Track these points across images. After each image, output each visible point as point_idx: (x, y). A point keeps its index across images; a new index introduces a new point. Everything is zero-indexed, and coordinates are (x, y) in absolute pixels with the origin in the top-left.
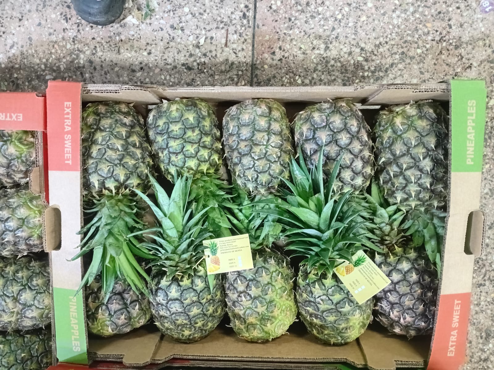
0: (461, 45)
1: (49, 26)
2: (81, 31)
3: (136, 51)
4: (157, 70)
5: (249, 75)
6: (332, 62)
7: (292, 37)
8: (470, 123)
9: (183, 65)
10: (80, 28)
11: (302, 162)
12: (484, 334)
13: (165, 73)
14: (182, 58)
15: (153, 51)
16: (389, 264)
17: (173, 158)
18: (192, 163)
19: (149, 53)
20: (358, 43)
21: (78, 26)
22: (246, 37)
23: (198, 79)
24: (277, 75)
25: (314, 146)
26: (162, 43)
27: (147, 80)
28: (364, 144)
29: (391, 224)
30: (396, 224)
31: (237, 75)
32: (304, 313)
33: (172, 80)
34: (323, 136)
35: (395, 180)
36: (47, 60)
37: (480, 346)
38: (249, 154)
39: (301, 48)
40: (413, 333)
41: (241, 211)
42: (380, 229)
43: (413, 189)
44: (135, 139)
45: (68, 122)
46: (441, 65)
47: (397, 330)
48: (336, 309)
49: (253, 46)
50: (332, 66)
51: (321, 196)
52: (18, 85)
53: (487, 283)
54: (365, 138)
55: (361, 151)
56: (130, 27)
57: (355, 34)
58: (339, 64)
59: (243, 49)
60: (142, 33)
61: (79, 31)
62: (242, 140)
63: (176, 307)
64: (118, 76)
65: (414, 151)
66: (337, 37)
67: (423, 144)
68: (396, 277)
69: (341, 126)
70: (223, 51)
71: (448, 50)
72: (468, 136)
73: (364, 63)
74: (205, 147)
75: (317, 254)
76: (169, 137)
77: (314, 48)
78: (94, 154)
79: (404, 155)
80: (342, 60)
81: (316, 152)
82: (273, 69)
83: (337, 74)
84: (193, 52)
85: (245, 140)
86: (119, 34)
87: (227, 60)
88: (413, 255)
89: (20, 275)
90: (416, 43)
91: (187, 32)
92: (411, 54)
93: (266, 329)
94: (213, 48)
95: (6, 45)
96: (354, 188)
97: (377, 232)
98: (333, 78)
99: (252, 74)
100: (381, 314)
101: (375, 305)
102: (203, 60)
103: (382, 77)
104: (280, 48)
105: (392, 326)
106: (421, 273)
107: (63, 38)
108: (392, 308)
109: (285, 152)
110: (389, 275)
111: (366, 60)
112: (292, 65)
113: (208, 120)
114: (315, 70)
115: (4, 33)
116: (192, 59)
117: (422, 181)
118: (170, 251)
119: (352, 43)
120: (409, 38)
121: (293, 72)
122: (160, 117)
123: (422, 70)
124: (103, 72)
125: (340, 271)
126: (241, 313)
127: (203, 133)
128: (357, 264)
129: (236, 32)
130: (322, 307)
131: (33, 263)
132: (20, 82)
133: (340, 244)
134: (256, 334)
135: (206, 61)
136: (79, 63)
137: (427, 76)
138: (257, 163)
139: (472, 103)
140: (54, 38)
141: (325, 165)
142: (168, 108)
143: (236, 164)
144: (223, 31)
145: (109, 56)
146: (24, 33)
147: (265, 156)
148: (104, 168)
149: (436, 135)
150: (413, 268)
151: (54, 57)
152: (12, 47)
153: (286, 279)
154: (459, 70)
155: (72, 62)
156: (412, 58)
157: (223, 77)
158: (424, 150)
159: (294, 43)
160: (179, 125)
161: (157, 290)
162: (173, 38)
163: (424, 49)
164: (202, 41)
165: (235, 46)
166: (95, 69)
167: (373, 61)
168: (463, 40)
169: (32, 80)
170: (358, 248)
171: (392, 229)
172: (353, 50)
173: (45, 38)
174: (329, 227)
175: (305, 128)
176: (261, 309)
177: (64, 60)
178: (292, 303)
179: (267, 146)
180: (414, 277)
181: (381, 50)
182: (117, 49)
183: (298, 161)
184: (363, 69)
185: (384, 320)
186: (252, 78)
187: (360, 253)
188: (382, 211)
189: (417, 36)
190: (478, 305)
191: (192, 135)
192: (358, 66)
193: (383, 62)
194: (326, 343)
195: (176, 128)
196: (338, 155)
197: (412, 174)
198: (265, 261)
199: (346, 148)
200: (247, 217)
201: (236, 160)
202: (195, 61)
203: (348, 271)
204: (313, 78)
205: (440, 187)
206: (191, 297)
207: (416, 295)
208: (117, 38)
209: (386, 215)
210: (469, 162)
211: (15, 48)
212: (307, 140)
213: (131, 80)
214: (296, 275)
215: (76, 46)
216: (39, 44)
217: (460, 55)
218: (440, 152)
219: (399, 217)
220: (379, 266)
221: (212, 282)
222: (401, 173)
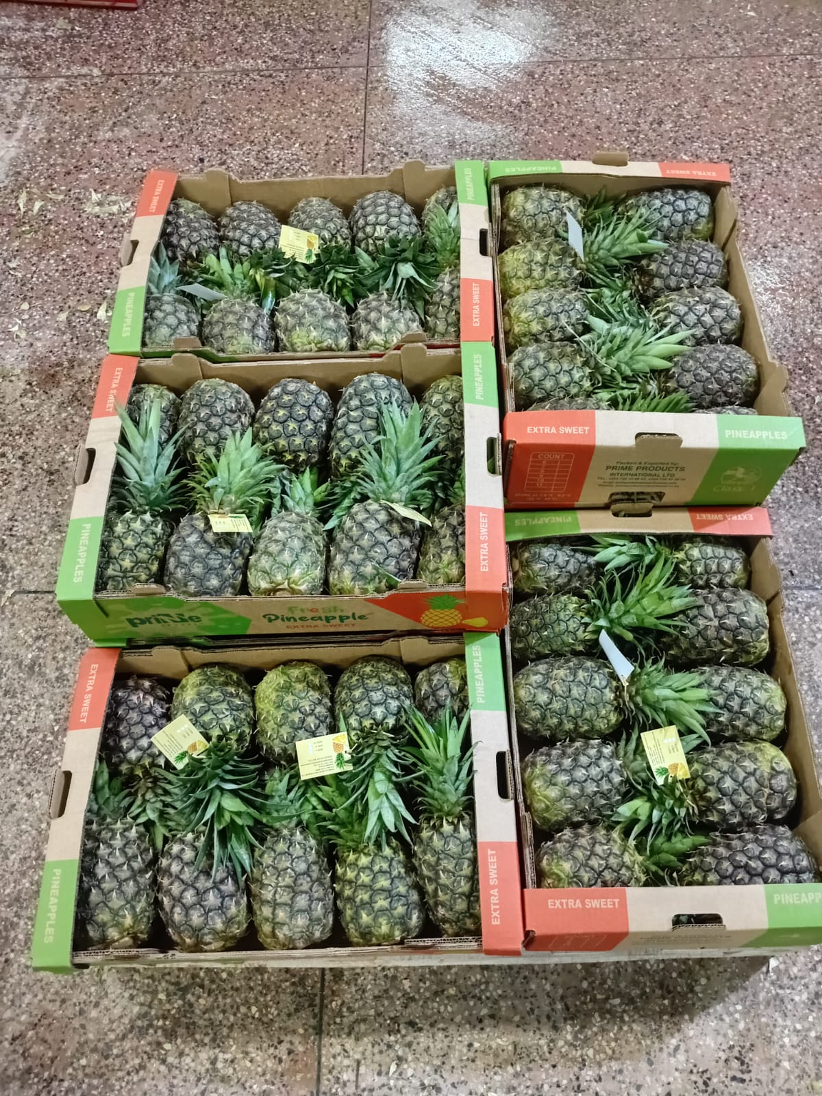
0: (22, 1074)
1: (623, 1086)
2: (574, 1078)
3: (490, 1048)
4: (458, 1019)
5: (326, 1018)
6: (207, 1040)
7: (263, 1079)
8: (53, 916)
9: (420, 1030)
10: (575, 1083)
11: (239, 870)
12: (37, 669)
13: (446, 1015)
14: (422, 1040)
15: (465, 1050)
16: (150, 755)
17: (385, 866)
18: (364, 861)
19: (470, 1045)
20: (170, 1071)
21: (579, 1087)
22: (330, 1077)
23: (399, 1008)
24: (285, 1018)
25: (223, 887)
26: (453, 1062)
27: (472, 1003)
28: (168, 893)
29: (145, 801)
30: (138, 802)
31: (342, 1017)
32: (246, 697)
33: (436, 1005)
34: (212, 899)
35: (137, 852)
36: (621, 1029)
37: (42, 655)
38: (298, 875)
39: (251, 1061)
40: (131, 683)
41: (314, 808)
42: (156, 795)
43: (118, 842)
44: (430, 888)
45: (494, 900)
46: (54, 1040)
47: (147, 684)
48: (209, 704)
49: (319, 1063)
50: (207, 1034)
51: (217, 827)
52: (661, 987)
53: (25, 734)
54: (166, 901)
55: (171, 884)
56: (501, 1087)
57: (172, 1086)
58: (198, 1037)
59: (334, 1057)
60: (483, 1078)
61: (578, 1079)
62: (306, 892)
63: (377, 696)
64: (514, 1007)
65: (115, 884)
66: (199, 1080)
67: (104, 894)
68: (144, 742)
69: (192, 912)
70: (363, 1054)
71: (42, 1065)
72: (56, 901)
73: (162, 1039)
74: (350, 882)
75: (226, 762)
76: (389, 891)
77: (232, 1061)
78: (466, 863)
79: (126, 880)
80: (193, 1044)
81: (222, 882)
82: (292, 1027)
83: (201, 1022)
84: (407, 1050)
85: (302, 892)
86: (516, 1075)
87: (357, 1039)
88: (124, 768)
89: (555, 721)
90: (86, 1075)
91: (416, 1082)
92: (96, 1056)
93: (285, 678)
94: (377, 1058)
95: (686, 1051)
96: (182, 841)
97: (160, 791)
98: (207, 1016)
99: (321, 1019)
100: (162, 699)
101: (168, 709)
102: (392, 1038)
103: (139, 1018)
104: (280, 1061)
105: (152, 688)
106: (118, 748)
107: (600, 1065)
108: (151, 708)
109: (257, 880)
110: (151, 744)
111: (159, 1044)
112: (263, 1034)
113: (348, 918)
114: (231, 1027)
115: (691, 1072)
116: (409, 1039)
117: (108, 851)
118: (384, 758)
119: (177, 1072)
120: (95, 1082)
121: (263, 1023)
122: (402, 917)
123: (82, 1031)
124: (536, 1012)
125: (202, 744)
126: (311, 693)
127: (351, 899)
128: (184, 754)
129: (345, 1084)
130: (224, 706)
131: (548, 733)
132: (658, 992)
133: (200, 774)
134: (295, 672)
135: (387, 1036)
136: (573, 1026)
137: (76, 1023)
138: (288, 864)
139: (48, 940)
140: (615, 1065)
141: (211, 866)
142: (392, 928)
143: (314, 863)
144: (363, 1085)
145: (528, 1039)
146: (661, 1073)
147: (279, 873)
148: (453, 847)
149: (88, 903)
150: (125, 753)
151: (612, 1035)
152: (677, 1048)
153: (263, 732)
154: (30, 1033)
155: (583, 1027)
156: (94, 1050)
157: (363, 1012)
158: (103, 886)
159: (260, 1070)
160: (377, 906)
161: (399, 712)
162: (436, 1071)
163: (75, 1065)
164: (393, 1068)
165: (346, 1062)
166: (548, 1017)
167: (150, 1044)
168: (18, 1083)
169: (641, 997)
170: (183, 771)
171: (143, 796)
172: (177, 1061)
173: (628, 1065)
174: (211, 792)
175: (233, 910)
176: (289, 699)
177: (595, 1029)
178: (259, 705)
179: (277, 886)
180: (125, 744)
181: (137, 1061)
182: (519, 1051)
183: (244, 871)
184: (164, 1029)
185: (160, 694)
186: (321, 1012)
187: (180, 766)
188: (152, 815)
189: (84, 1086)
190: (39, 705)
191: (364, 896)
192: (170, 1035)
193: (135, 1043)
194: (223, 665)
195: (381, 903)
196: (197, 878)
197: (119, 859)
198: (285, 750)
199: (187, 885)
200: (307, 800)
201: (315, 868)
202: (404, 1036)
203: (194, 747)
204: (235, 1015)
205: (90, 845)
206: (361, 707)
207: (125, 724)
208: (518, 1069)
209: (148, 811)
210: (58, 872)
211: (672, 1047)
212: (231, 896)
213: (496, 1002)
214: (253, 737)
215: (579, 1053)
216: (637, 1055)
217: (25, 1059)
218: (86, 885)
219: (135, 810)
220: (160, 753)
221: (342, 724)
222: (129, 859)
